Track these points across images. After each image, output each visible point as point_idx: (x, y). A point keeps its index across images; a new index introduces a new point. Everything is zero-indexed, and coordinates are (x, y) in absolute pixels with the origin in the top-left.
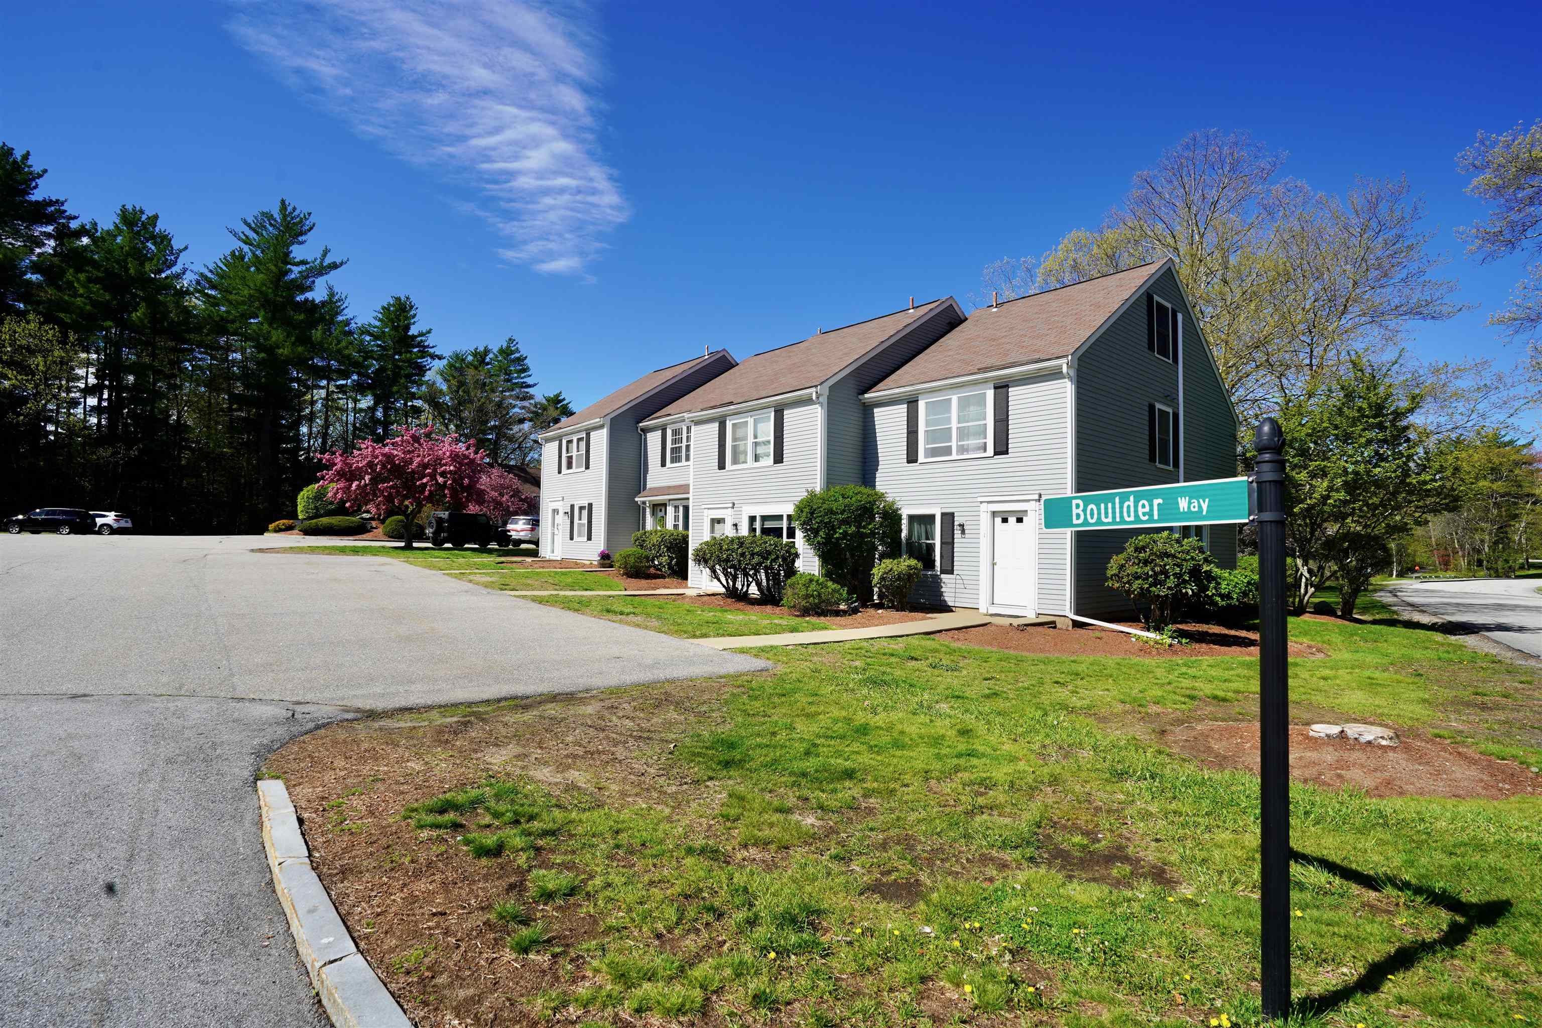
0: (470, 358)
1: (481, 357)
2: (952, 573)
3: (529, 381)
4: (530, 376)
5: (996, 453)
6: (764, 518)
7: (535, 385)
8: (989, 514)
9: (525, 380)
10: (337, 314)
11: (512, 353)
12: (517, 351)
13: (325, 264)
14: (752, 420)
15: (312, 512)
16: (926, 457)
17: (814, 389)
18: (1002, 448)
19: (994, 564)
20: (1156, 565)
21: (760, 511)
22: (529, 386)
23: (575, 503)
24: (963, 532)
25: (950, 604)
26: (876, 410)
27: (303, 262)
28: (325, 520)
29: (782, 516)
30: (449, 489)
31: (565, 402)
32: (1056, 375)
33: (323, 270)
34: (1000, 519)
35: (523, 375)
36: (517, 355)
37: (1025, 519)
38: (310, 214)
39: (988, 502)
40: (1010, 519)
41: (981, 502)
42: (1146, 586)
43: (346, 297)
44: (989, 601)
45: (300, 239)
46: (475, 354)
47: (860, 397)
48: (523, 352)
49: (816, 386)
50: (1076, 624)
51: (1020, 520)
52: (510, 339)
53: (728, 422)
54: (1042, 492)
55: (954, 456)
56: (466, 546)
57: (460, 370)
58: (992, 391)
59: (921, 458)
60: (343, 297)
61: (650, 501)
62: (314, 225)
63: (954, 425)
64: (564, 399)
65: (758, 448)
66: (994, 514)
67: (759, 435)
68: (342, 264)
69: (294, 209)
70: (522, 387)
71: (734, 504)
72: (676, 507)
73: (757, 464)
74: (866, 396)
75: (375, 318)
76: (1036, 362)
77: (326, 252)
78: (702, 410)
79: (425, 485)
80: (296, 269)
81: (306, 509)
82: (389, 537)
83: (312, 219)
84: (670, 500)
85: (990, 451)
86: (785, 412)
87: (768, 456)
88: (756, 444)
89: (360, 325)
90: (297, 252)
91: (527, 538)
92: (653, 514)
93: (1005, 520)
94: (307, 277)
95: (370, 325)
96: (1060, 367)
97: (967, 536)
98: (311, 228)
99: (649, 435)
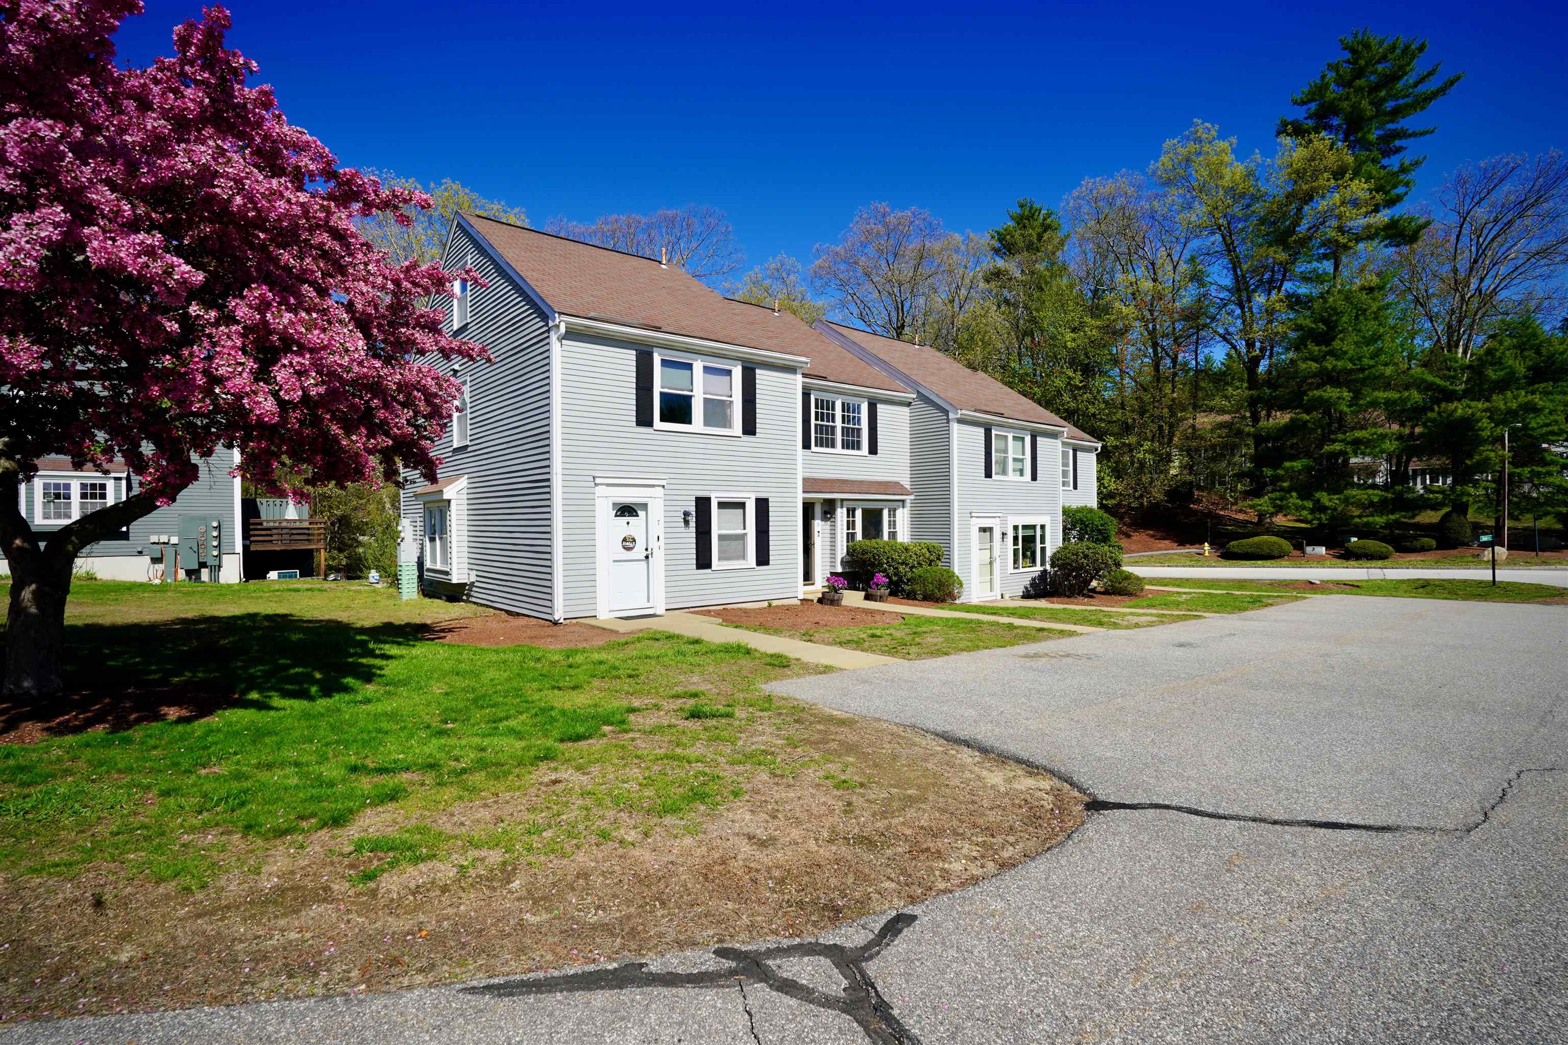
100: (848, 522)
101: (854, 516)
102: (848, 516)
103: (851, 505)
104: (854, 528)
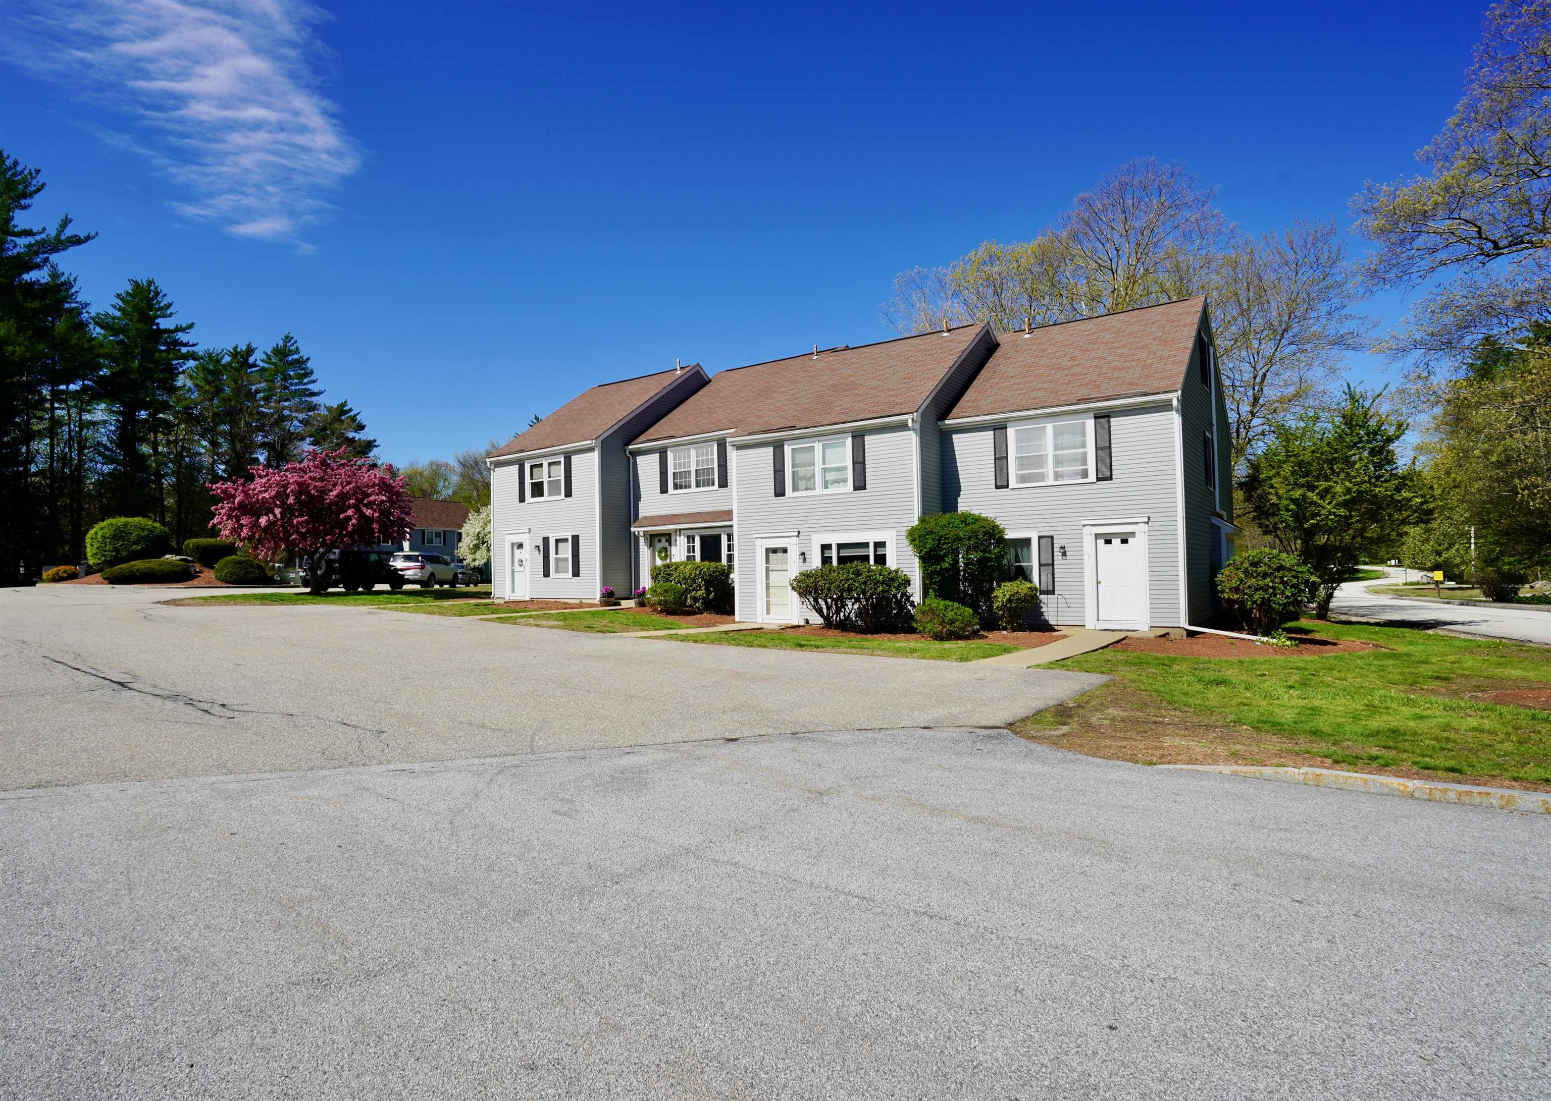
0: (227, 359)
1: (242, 357)
2: (1054, 594)
3: (313, 388)
4: (314, 382)
5: (1098, 479)
6: (840, 546)
7: (320, 393)
8: (1093, 536)
9: (308, 386)
10: (65, 300)
11: (291, 353)
12: (297, 351)
13: (63, 238)
14: (820, 444)
15: (110, 555)
16: (1017, 483)
17: (910, 416)
18: (1105, 476)
19: (1098, 583)
20: (1275, 577)
21: (834, 539)
22: (314, 394)
23: (550, 536)
24: (1064, 554)
25: (1052, 622)
26: (954, 436)
27: (28, 233)
28: (139, 565)
29: (868, 543)
30: (377, 522)
31: (352, 413)
32: (1165, 406)
33: (58, 245)
34: (1103, 541)
35: (305, 381)
36: (296, 357)
37: (1130, 540)
38: (38, 171)
39: (1092, 525)
40: (1113, 540)
41: (1084, 526)
42: (1266, 596)
43: (75, 280)
44: (1096, 618)
45: (23, 202)
46: (235, 354)
47: (940, 423)
48: (304, 353)
49: (912, 413)
50: (1191, 634)
51: (1125, 541)
52: (287, 337)
53: (786, 447)
54: (1151, 515)
55: (1051, 481)
56: (330, 590)
57: (216, 373)
58: (1093, 421)
59: (1012, 483)
60: (72, 278)
61: (644, 532)
62: (43, 185)
63: (1050, 451)
64: (351, 410)
65: (827, 474)
66: (1097, 536)
67: (827, 461)
68: (88, 238)
69: (16, 163)
70: (305, 395)
71: (799, 533)
72: (691, 539)
73: (826, 491)
74: (947, 422)
75: (114, 306)
76: (1144, 395)
77: (65, 223)
78: (750, 434)
79: (349, 518)
80: (23, 241)
81: (101, 550)
82: (226, 582)
83: (41, 179)
84: (680, 530)
85: (1092, 477)
86: (866, 438)
87: (845, 481)
88: (825, 470)
89: (93, 314)
90: (21, 220)
91: (417, 578)
92: (651, 545)
93: (1108, 542)
94: (37, 253)
95: (107, 314)
96: (1171, 400)
97: (1068, 557)
98: (38, 190)
99: (639, 459)
100: (689, 547)
101: (693, 542)
102: (689, 542)
103: (690, 533)
104: (694, 552)
